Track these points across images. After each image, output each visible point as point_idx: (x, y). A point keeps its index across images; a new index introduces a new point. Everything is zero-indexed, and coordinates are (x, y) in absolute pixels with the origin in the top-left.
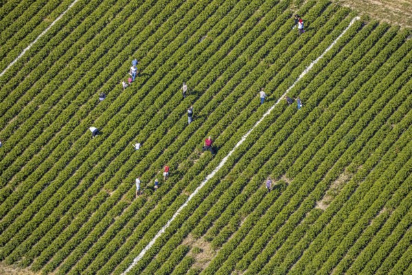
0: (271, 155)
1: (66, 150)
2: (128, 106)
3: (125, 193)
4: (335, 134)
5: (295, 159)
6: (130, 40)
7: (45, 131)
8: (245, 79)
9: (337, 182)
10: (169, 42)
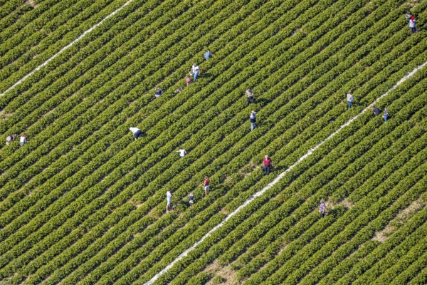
0: (337, 174)
1: (100, 152)
2: (185, 106)
3: (154, 206)
4: (419, 154)
5: (364, 181)
6: (210, 28)
7: (82, 128)
8: (331, 83)
9: (407, 210)
10: (255, 33)
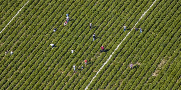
1: (41, 54)
3: (69, 72)
4: (158, 43)
6: (64, 5)
7: (31, 46)
8: (116, 21)
9: (161, 64)
